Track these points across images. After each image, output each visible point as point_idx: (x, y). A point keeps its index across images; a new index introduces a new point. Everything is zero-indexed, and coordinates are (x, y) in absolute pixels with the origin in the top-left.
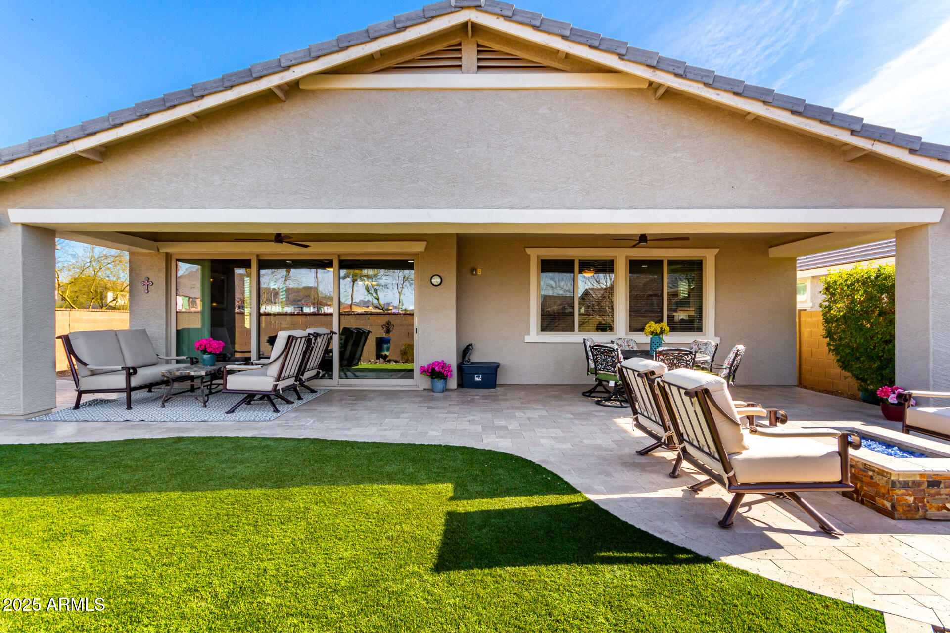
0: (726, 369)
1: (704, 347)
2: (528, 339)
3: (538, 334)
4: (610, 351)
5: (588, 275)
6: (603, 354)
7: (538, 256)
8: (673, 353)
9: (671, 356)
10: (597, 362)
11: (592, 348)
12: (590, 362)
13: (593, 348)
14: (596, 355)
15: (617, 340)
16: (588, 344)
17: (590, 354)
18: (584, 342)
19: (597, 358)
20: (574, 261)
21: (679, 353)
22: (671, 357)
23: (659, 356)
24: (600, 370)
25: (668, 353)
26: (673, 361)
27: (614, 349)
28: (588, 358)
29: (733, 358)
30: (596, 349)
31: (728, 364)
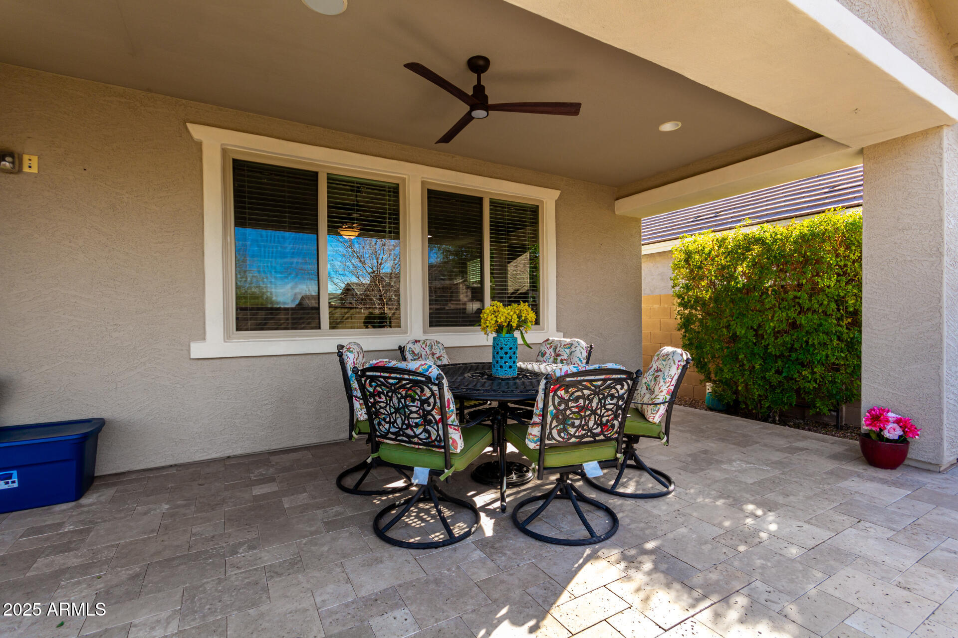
0: (663, 403)
1: (568, 351)
2: (198, 350)
3: (227, 337)
4: (416, 383)
5: (349, 235)
6: (394, 392)
7: (224, 152)
8: (590, 381)
9: (587, 388)
10: (377, 414)
11: (361, 374)
12: (357, 405)
13: (363, 375)
14: (373, 395)
15: (410, 345)
16: (351, 360)
17: (355, 385)
18: (340, 355)
19: (376, 403)
20: (315, 175)
21: (605, 380)
22: (586, 392)
23: (556, 391)
24: (385, 436)
25: (580, 382)
26: (591, 401)
27: (429, 379)
28: (350, 398)
29: (676, 377)
30: (373, 379)
31: (668, 392)
